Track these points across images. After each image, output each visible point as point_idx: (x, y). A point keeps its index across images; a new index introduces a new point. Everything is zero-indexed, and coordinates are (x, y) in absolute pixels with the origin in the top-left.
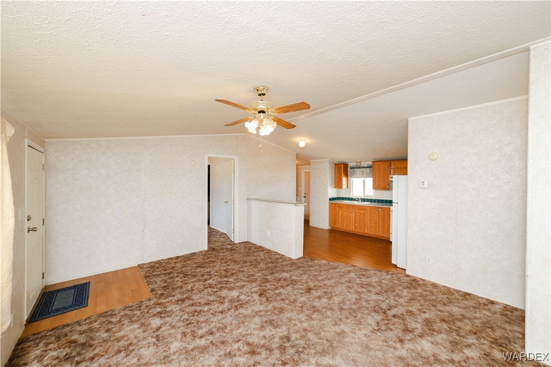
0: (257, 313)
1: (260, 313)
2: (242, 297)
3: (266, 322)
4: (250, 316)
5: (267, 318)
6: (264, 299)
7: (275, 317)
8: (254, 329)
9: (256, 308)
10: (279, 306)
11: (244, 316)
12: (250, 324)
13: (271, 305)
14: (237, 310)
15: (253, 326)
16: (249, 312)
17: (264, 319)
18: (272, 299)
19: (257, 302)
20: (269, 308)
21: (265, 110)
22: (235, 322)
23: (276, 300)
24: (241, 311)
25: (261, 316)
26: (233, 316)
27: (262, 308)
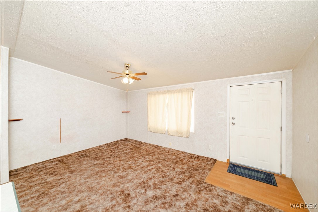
0: (130, 181)
1: (128, 181)
2: (143, 191)
3: (124, 178)
4: (134, 179)
5: (124, 179)
6: (126, 192)
7: (120, 180)
8: (131, 173)
9: (131, 184)
10: (115, 188)
11: (137, 179)
12: (133, 175)
13: (121, 187)
14: (142, 181)
15: (131, 175)
16: (135, 181)
17: (126, 179)
18: (120, 193)
19: (131, 189)
20: (122, 185)
21: (129, 74)
22: (141, 175)
23: (117, 192)
24: (140, 181)
25: (128, 180)
26: (143, 178)
27: (127, 185)
